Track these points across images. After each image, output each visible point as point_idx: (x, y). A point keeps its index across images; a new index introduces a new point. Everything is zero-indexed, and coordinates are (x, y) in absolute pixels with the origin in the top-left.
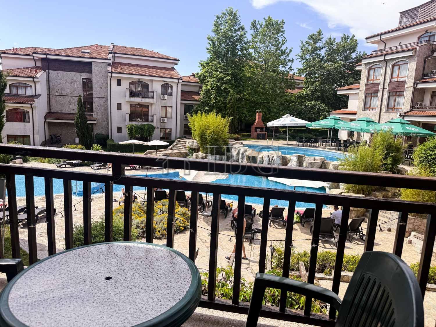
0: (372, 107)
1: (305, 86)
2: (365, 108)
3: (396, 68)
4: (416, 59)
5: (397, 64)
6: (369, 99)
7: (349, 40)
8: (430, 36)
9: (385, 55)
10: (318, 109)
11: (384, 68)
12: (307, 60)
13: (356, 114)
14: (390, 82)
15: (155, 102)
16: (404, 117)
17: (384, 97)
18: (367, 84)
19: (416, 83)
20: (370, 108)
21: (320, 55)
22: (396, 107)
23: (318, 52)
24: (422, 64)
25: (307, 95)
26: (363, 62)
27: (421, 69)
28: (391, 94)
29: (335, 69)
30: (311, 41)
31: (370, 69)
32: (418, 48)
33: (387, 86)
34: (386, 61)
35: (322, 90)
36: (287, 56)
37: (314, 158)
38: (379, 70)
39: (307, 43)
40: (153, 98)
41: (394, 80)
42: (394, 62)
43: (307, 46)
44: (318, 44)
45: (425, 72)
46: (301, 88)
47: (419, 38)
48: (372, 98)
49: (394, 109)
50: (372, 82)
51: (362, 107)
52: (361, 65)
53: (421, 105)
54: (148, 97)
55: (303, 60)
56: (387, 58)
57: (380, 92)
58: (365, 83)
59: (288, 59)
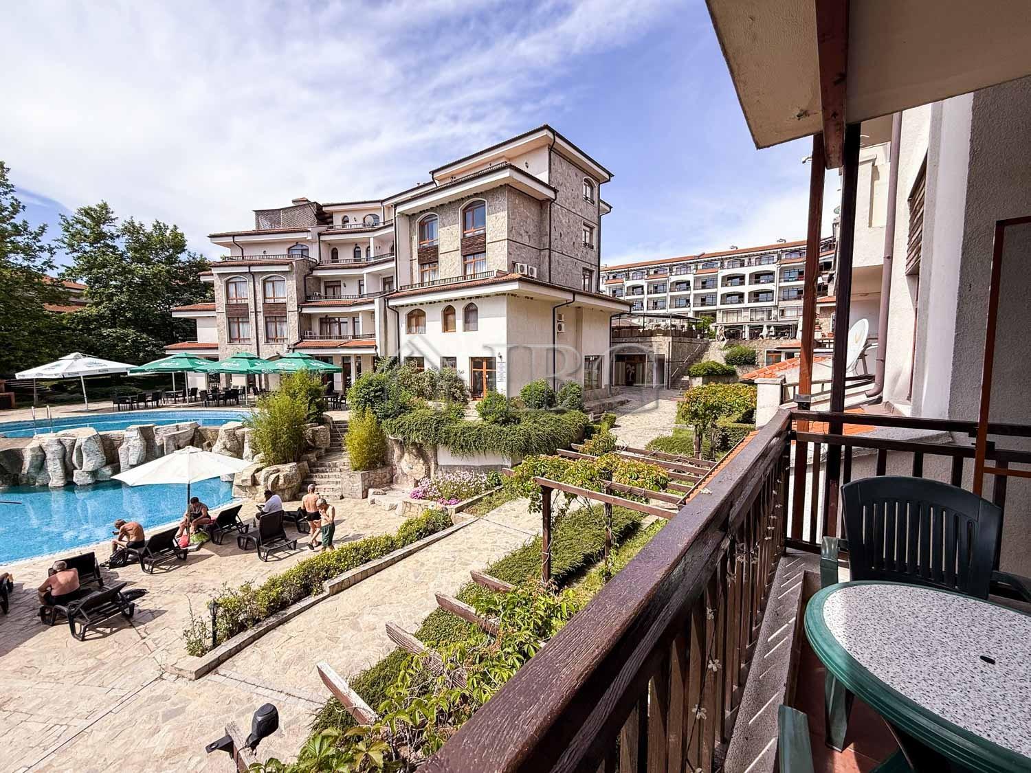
0: (242, 337)
1: (89, 300)
2: (231, 340)
3: (269, 286)
4: (294, 276)
5: (269, 279)
6: (235, 327)
7: (168, 231)
8: (302, 250)
9: (250, 266)
10: (134, 341)
11: (252, 283)
12: (85, 252)
13: (217, 348)
14: (264, 303)
16: (294, 349)
17: (259, 324)
18: (228, 305)
19: (300, 306)
20: (239, 339)
21: (113, 247)
22: (279, 337)
23: (109, 242)
24: (303, 282)
25: (101, 316)
26: (215, 271)
27: (303, 289)
28: (268, 320)
29: (155, 275)
30: (88, 221)
31: (227, 283)
32: (294, 263)
33: (260, 308)
34: (253, 274)
35: (134, 309)
36: (35, 238)
37: (177, 426)
38: (243, 285)
39: (78, 222)
41: (268, 301)
42: (265, 277)
43: (79, 226)
44: (105, 228)
45: (308, 294)
46: (84, 304)
47: (289, 249)
48: (241, 325)
49: (276, 340)
50: (235, 302)
51: (226, 337)
52: (212, 275)
53: (310, 334)
55: (76, 251)
56: (254, 269)
57: (252, 317)
58: (224, 302)
59: (38, 244)
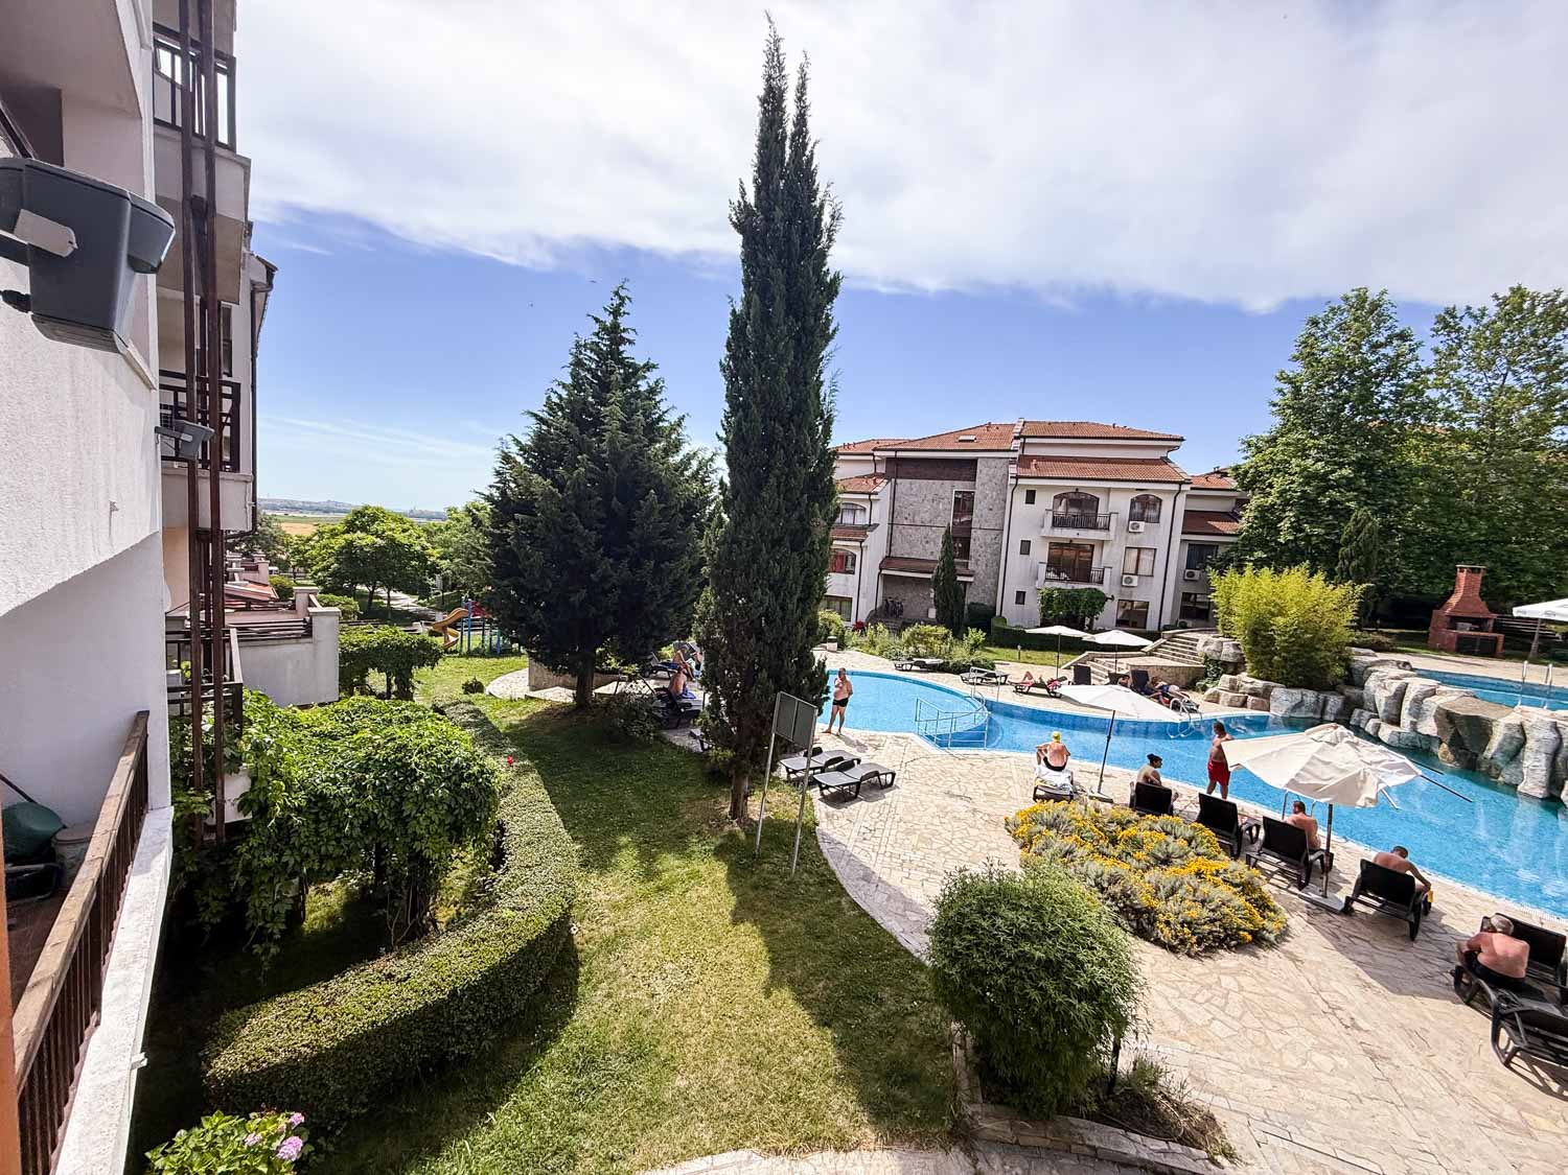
15: (1112, 537)
40: (1107, 528)
54: (1095, 527)
